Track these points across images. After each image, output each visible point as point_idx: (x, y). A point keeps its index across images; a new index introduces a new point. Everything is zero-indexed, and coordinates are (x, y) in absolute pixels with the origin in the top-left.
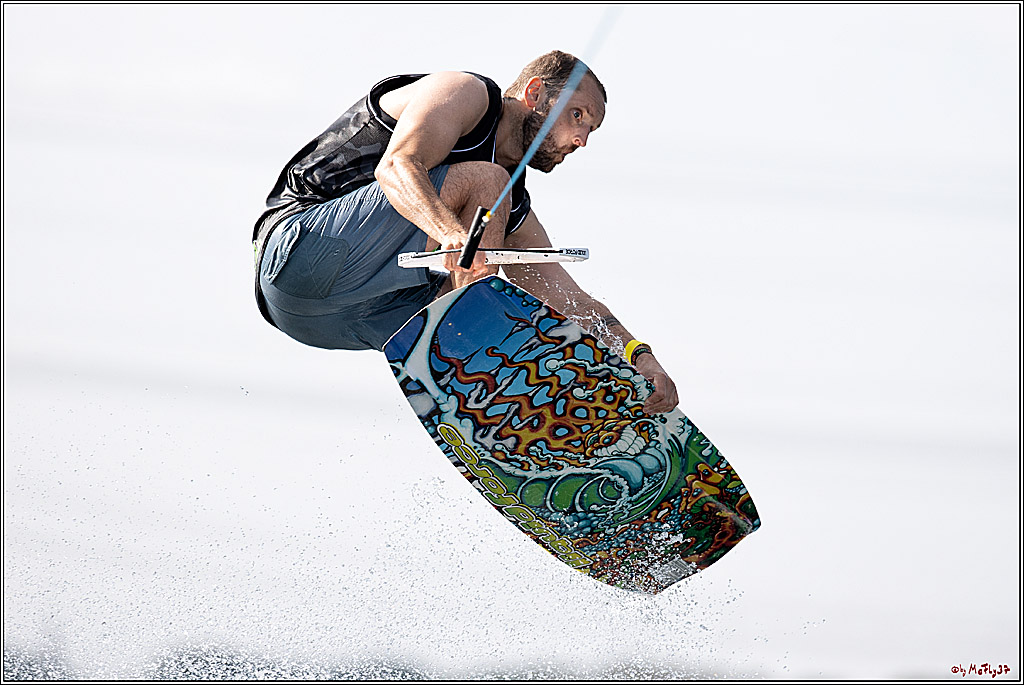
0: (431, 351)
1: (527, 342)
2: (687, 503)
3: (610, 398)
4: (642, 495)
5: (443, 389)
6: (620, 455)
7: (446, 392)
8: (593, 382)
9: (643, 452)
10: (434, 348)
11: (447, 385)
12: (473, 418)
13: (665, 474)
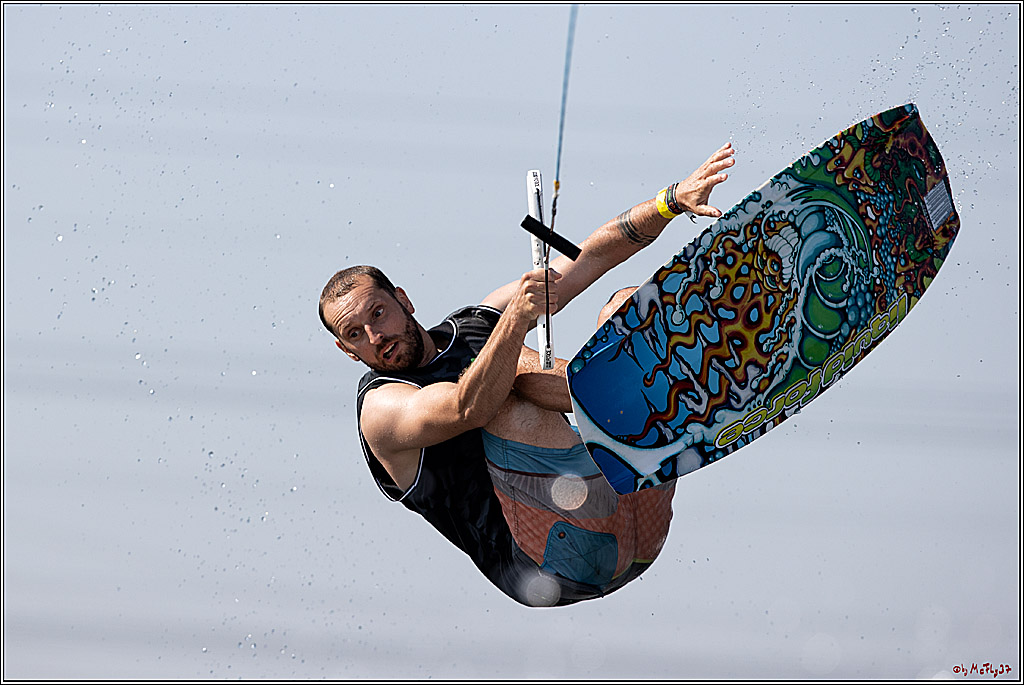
0: (634, 445)
1: (648, 342)
2: (867, 185)
3: (730, 260)
4: (846, 234)
5: (677, 437)
6: (796, 255)
7: (683, 434)
8: (707, 276)
9: (798, 230)
10: (631, 441)
11: (674, 432)
12: (717, 408)
13: (829, 207)
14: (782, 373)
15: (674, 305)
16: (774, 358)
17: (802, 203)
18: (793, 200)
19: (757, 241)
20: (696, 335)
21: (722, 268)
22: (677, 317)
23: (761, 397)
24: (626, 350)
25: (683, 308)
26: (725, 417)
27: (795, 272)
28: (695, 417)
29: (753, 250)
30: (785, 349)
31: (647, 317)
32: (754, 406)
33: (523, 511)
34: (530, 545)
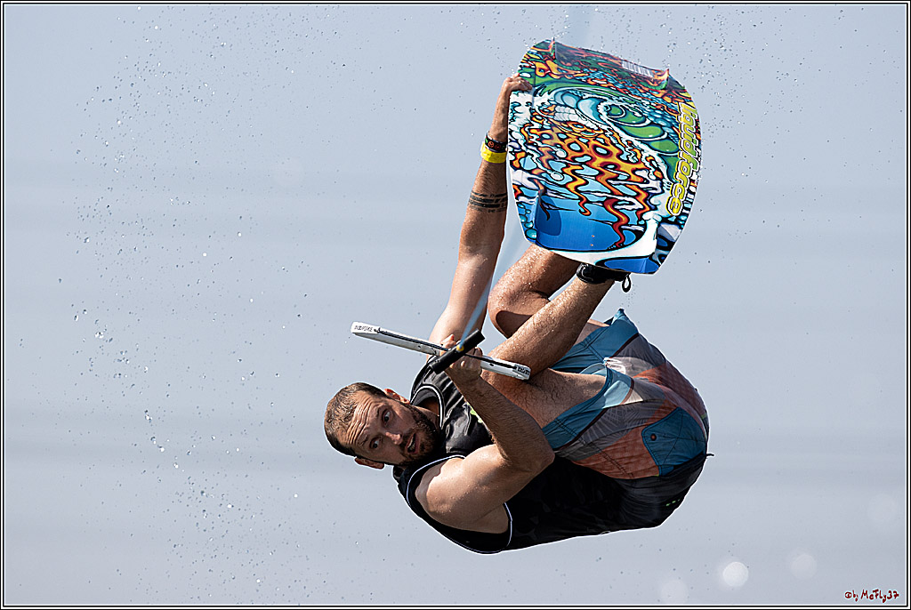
0: (625, 246)
3: (546, 136)
4: (599, 95)
5: (644, 226)
6: (583, 116)
7: (646, 223)
9: (565, 106)
10: (620, 245)
11: (639, 225)
12: (647, 200)
13: (568, 90)
14: (662, 165)
15: (545, 172)
16: (645, 161)
17: (549, 94)
19: (550, 121)
20: (581, 177)
21: (547, 142)
22: (558, 177)
23: (666, 180)
24: (550, 209)
25: (553, 170)
26: (659, 200)
27: (594, 122)
28: (640, 212)
29: (553, 126)
30: (645, 155)
31: (538, 186)
32: (668, 187)
33: (615, 451)
34: (640, 468)
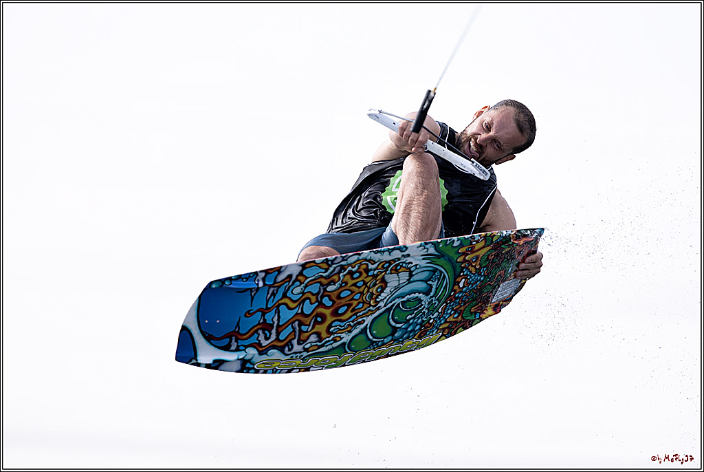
0: (209, 341)
1: (268, 294)
2: (475, 266)
3: (356, 275)
4: (437, 289)
5: (237, 350)
6: (397, 288)
7: (242, 350)
8: (336, 277)
9: (411, 276)
10: (209, 338)
13: (440, 271)
14: (330, 347)
15: (301, 283)
16: (332, 337)
17: (428, 263)
18: (423, 259)
19: (382, 272)
20: (299, 304)
21: (348, 277)
22: (298, 290)
23: (305, 354)
24: (252, 292)
25: (305, 287)
26: (275, 354)
27: (387, 298)
28: (257, 345)
29: (375, 276)
30: (343, 335)
31: (281, 281)
32: (297, 357)
